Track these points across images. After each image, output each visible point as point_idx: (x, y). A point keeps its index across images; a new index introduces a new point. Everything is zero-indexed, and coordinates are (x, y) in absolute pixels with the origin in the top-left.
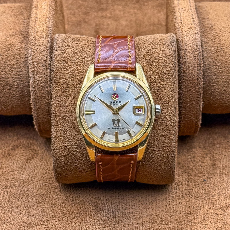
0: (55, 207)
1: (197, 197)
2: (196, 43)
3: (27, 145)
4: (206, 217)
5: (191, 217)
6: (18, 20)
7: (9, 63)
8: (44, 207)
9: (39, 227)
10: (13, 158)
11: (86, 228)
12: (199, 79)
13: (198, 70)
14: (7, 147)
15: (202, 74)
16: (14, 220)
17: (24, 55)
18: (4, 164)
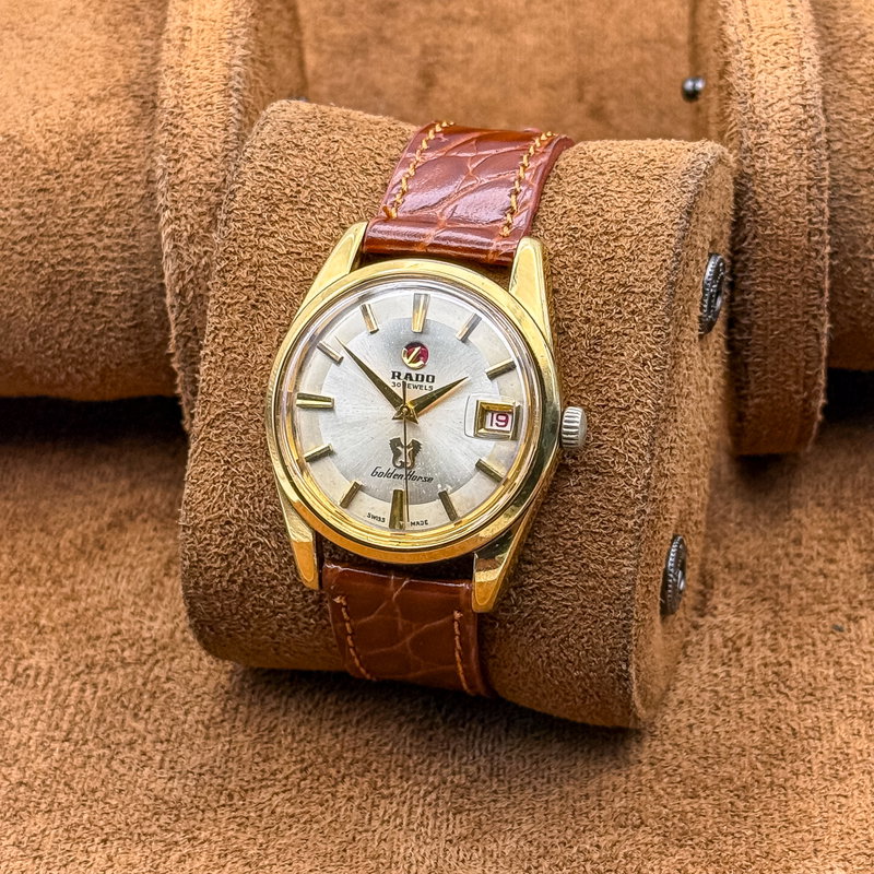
0: (273, 738)
1: (809, 690)
3: (168, 511)
4: (841, 769)
5: (784, 768)
6: (122, 41)
7: (88, 204)
8: (230, 742)
9: (210, 814)
10: (116, 557)
11: (386, 818)
14: (91, 519)
16: (121, 791)
17: (143, 171)
18: (81, 582)
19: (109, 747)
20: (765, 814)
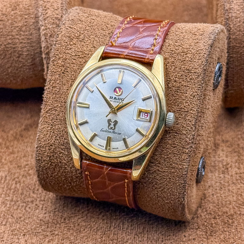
7: (16, 25)
9: (58, 225)
11: (115, 226)
14: (19, 127)
16: (29, 218)
17: (34, 14)
18: (15, 148)
19: (25, 203)
20: (238, 224)
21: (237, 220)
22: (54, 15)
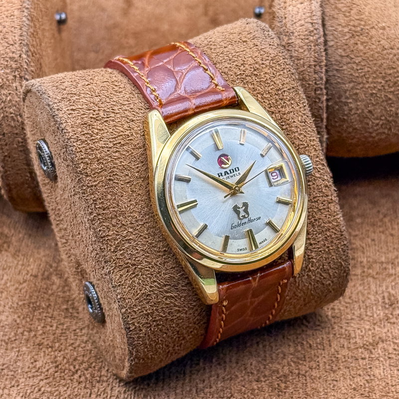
0: (41, 349)
2: (311, 19)
4: (334, 366)
8: (19, 351)
9: (6, 391)
11: (99, 393)
12: (318, 90)
13: (315, 73)
15: (324, 79)
21: (293, 384)
22: (7, 54)
